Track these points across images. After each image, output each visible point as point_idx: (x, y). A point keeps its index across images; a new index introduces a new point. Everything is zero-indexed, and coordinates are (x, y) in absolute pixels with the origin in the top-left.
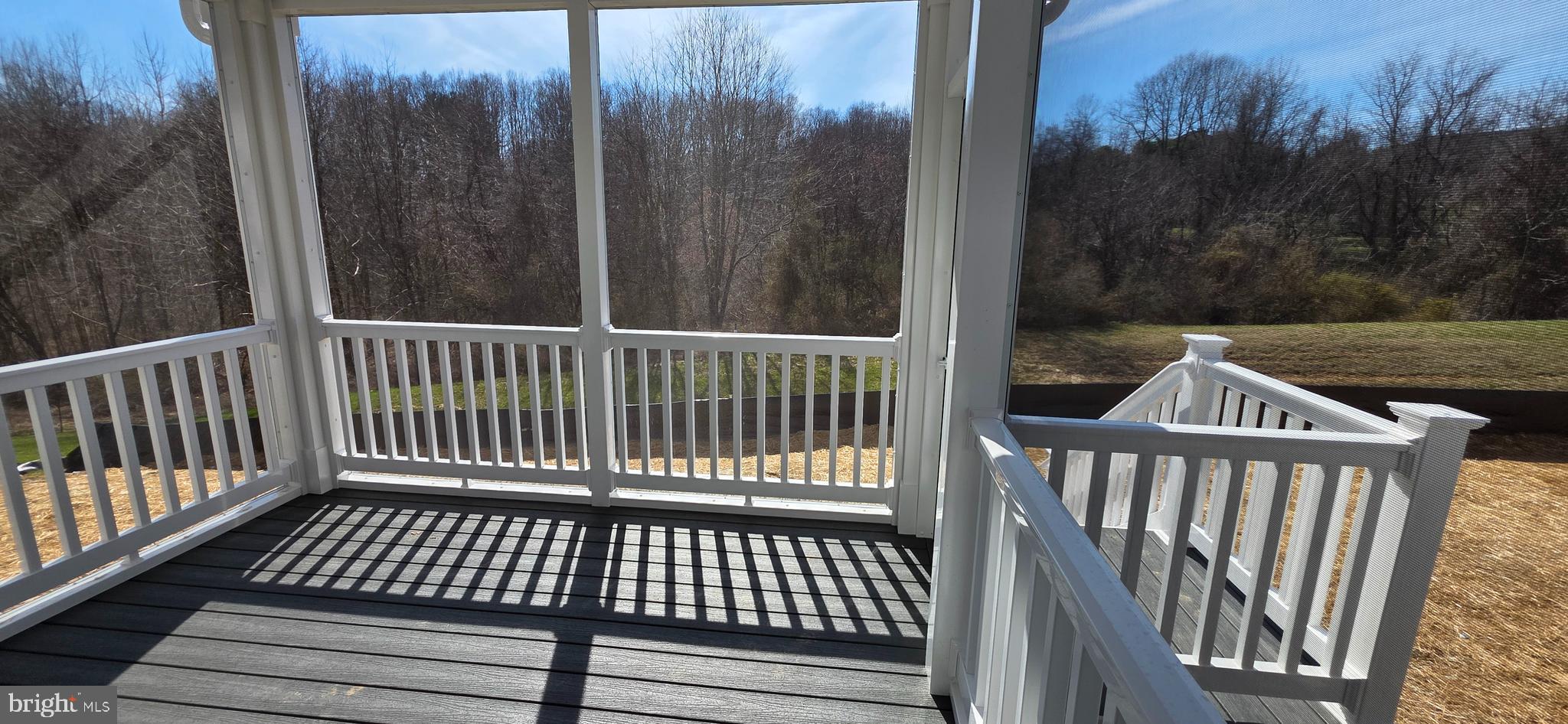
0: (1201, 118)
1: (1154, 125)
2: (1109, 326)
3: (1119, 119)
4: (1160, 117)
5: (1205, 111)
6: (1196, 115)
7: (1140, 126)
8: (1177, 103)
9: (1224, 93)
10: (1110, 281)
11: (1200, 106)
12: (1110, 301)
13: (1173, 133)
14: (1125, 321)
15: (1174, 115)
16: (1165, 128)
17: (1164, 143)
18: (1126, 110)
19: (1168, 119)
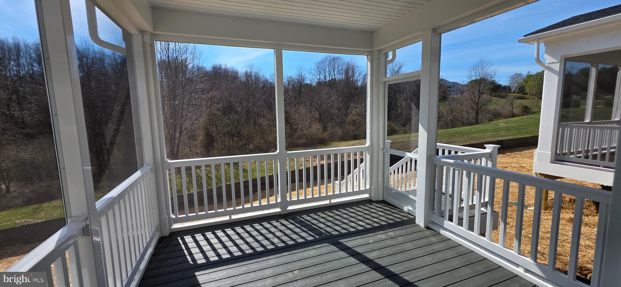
0: (335, 75)
1: (322, 77)
2: (327, 143)
3: (312, 74)
4: (323, 74)
5: (335, 73)
6: (333, 75)
7: (318, 77)
8: (327, 69)
9: (340, 68)
10: (325, 129)
11: (334, 71)
12: (326, 135)
13: (328, 79)
14: (331, 141)
15: (327, 74)
16: (325, 78)
17: (325, 82)
18: (313, 72)
19: (326, 75)
